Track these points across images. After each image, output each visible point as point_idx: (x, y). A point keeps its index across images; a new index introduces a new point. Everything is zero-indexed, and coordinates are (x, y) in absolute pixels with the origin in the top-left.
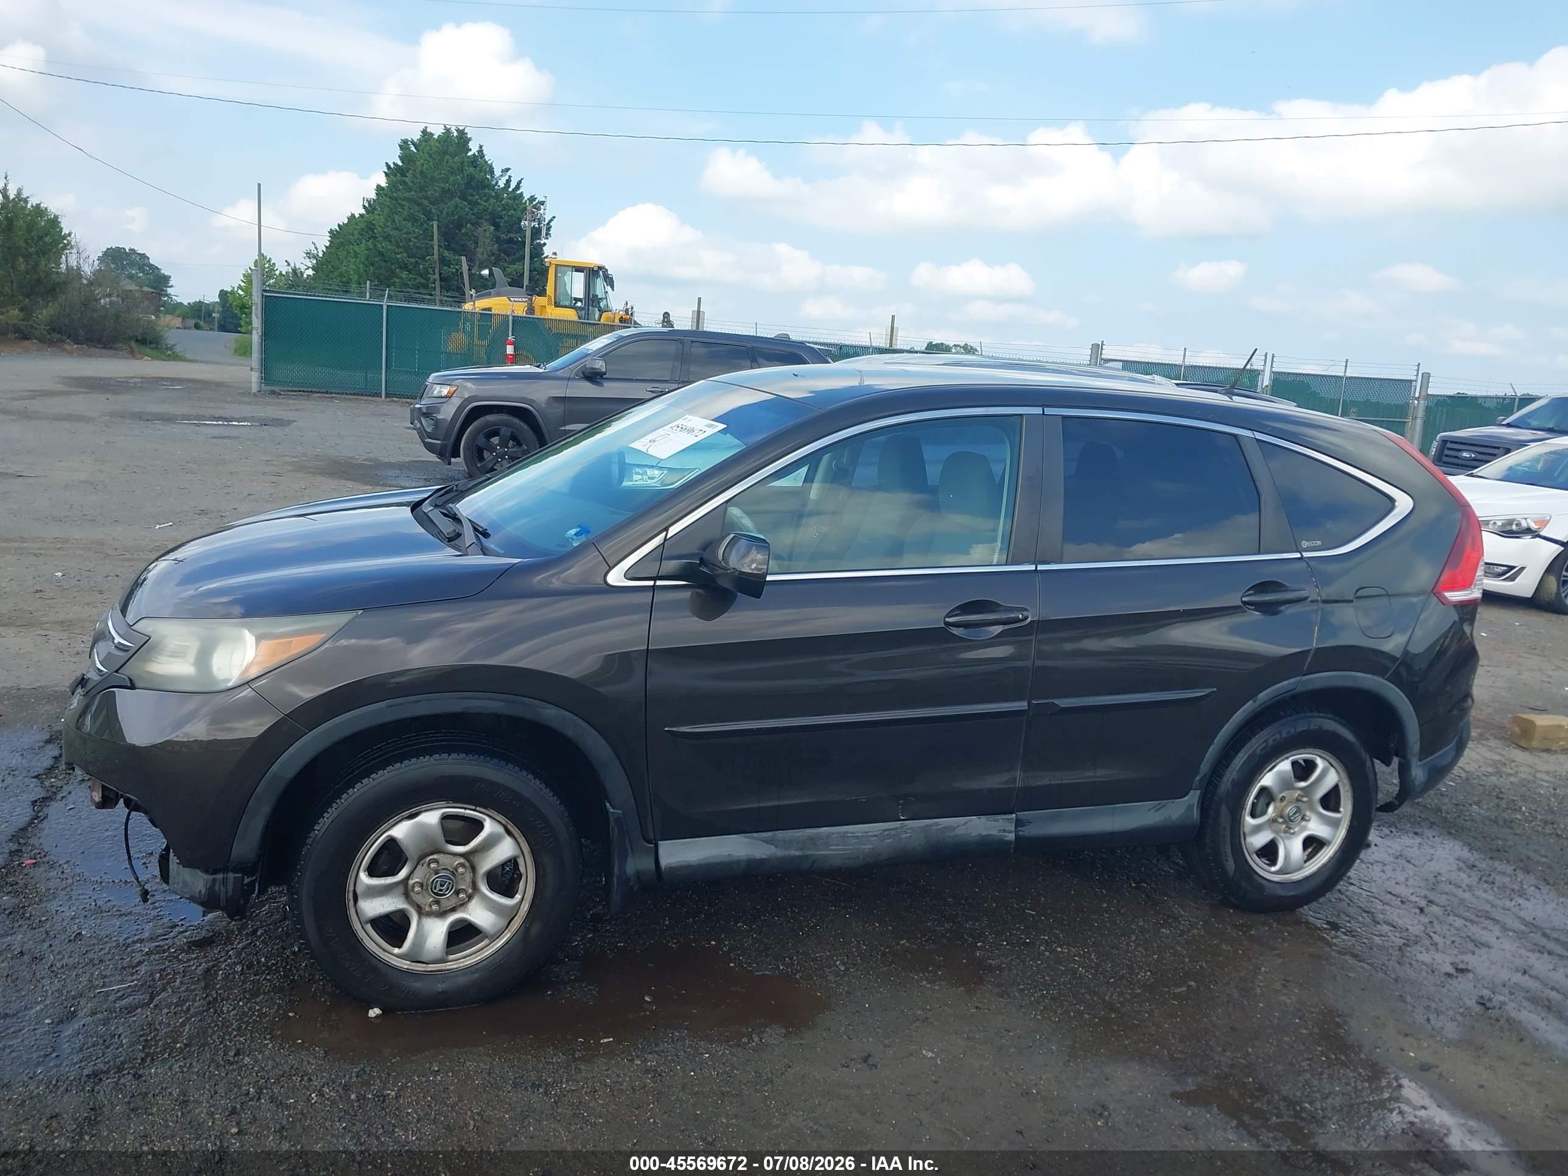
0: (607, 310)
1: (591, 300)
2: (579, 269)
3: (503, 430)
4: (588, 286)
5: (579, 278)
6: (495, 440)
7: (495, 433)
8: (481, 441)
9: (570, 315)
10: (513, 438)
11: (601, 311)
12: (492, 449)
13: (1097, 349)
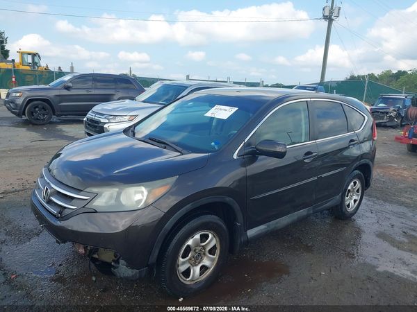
0: (40, 66)
1: (34, 63)
2: (29, 54)
3: (40, 106)
4: (33, 59)
5: (30, 57)
6: (37, 109)
7: (37, 107)
8: (33, 110)
9: (28, 68)
10: (43, 108)
11: (38, 67)
12: (36, 112)
13: (188, 76)
